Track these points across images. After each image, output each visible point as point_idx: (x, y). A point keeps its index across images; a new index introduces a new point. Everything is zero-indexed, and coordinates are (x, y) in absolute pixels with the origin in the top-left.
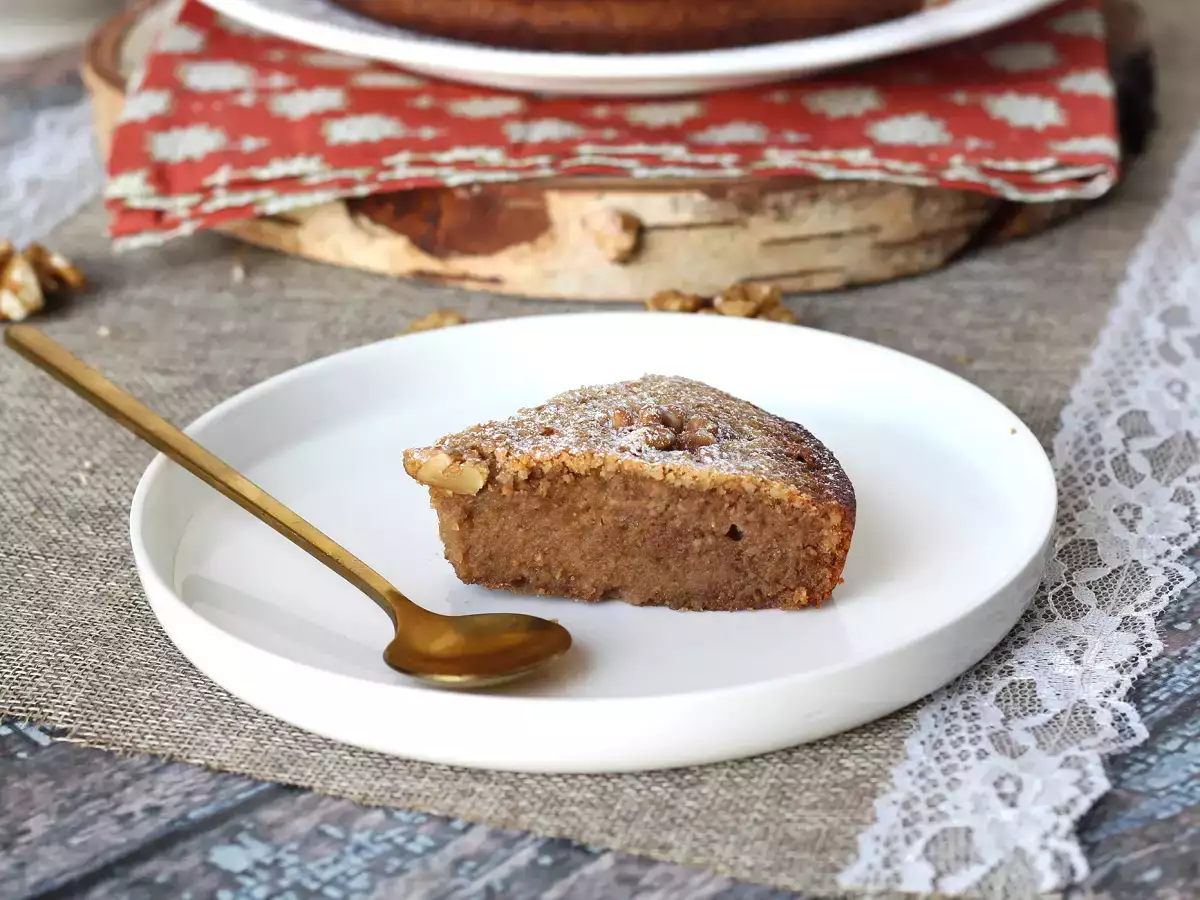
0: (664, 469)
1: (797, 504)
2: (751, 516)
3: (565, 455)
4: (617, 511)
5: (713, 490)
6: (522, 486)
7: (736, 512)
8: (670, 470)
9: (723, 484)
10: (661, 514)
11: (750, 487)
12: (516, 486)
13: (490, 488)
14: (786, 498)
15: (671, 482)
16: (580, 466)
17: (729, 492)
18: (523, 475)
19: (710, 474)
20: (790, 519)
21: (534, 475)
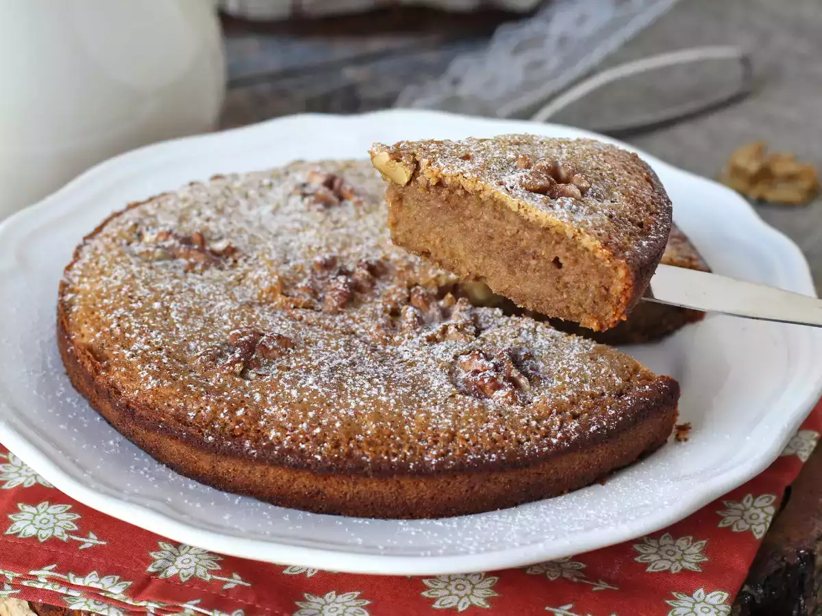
0: (519, 205)
1: (598, 255)
2: (568, 254)
3: (460, 176)
4: (487, 225)
5: (547, 229)
6: (432, 189)
7: (559, 248)
8: (523, 207)
9: (554, 227)
10: (514, 235)
11: (570, 234)
12: (428, 188)
13: (412, 185)
14: (591, 249)
15: (522, 215)
16: (469, 186)
17: (557, 233)
18: (433, 182)
19: (546, 217)
20: (593, 264)
21: (440, 184)
